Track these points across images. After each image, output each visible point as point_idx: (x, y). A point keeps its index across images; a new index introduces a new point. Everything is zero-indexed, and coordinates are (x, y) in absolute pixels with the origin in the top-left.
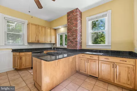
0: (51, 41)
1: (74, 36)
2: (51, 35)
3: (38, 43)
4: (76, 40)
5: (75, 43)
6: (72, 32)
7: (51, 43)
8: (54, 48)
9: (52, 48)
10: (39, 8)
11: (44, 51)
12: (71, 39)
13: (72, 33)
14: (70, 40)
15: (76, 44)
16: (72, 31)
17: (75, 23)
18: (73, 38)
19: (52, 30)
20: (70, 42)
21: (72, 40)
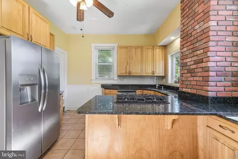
0: (153, 72)
1: (199, 52)
2: (153, 60)
3: (130, 76)
4: (203, 65)
5: (199, 74)
6: (193, 42)
7: (155, 75)
8: (160, 86)
9: (155, 85)
10: (110, 17)
11: (137, 91)
12: (188, 64)
13: (192, 46)
14: (187, 68)
15: (206, 79)
16: (192, 38)
17: (200, 11)
18: (195, 58)
19: (157, 50)
20: (186, 71)
21: (192, 67)
